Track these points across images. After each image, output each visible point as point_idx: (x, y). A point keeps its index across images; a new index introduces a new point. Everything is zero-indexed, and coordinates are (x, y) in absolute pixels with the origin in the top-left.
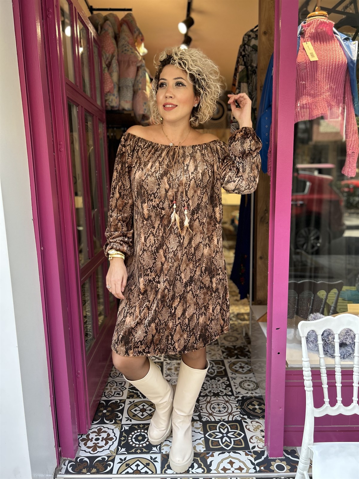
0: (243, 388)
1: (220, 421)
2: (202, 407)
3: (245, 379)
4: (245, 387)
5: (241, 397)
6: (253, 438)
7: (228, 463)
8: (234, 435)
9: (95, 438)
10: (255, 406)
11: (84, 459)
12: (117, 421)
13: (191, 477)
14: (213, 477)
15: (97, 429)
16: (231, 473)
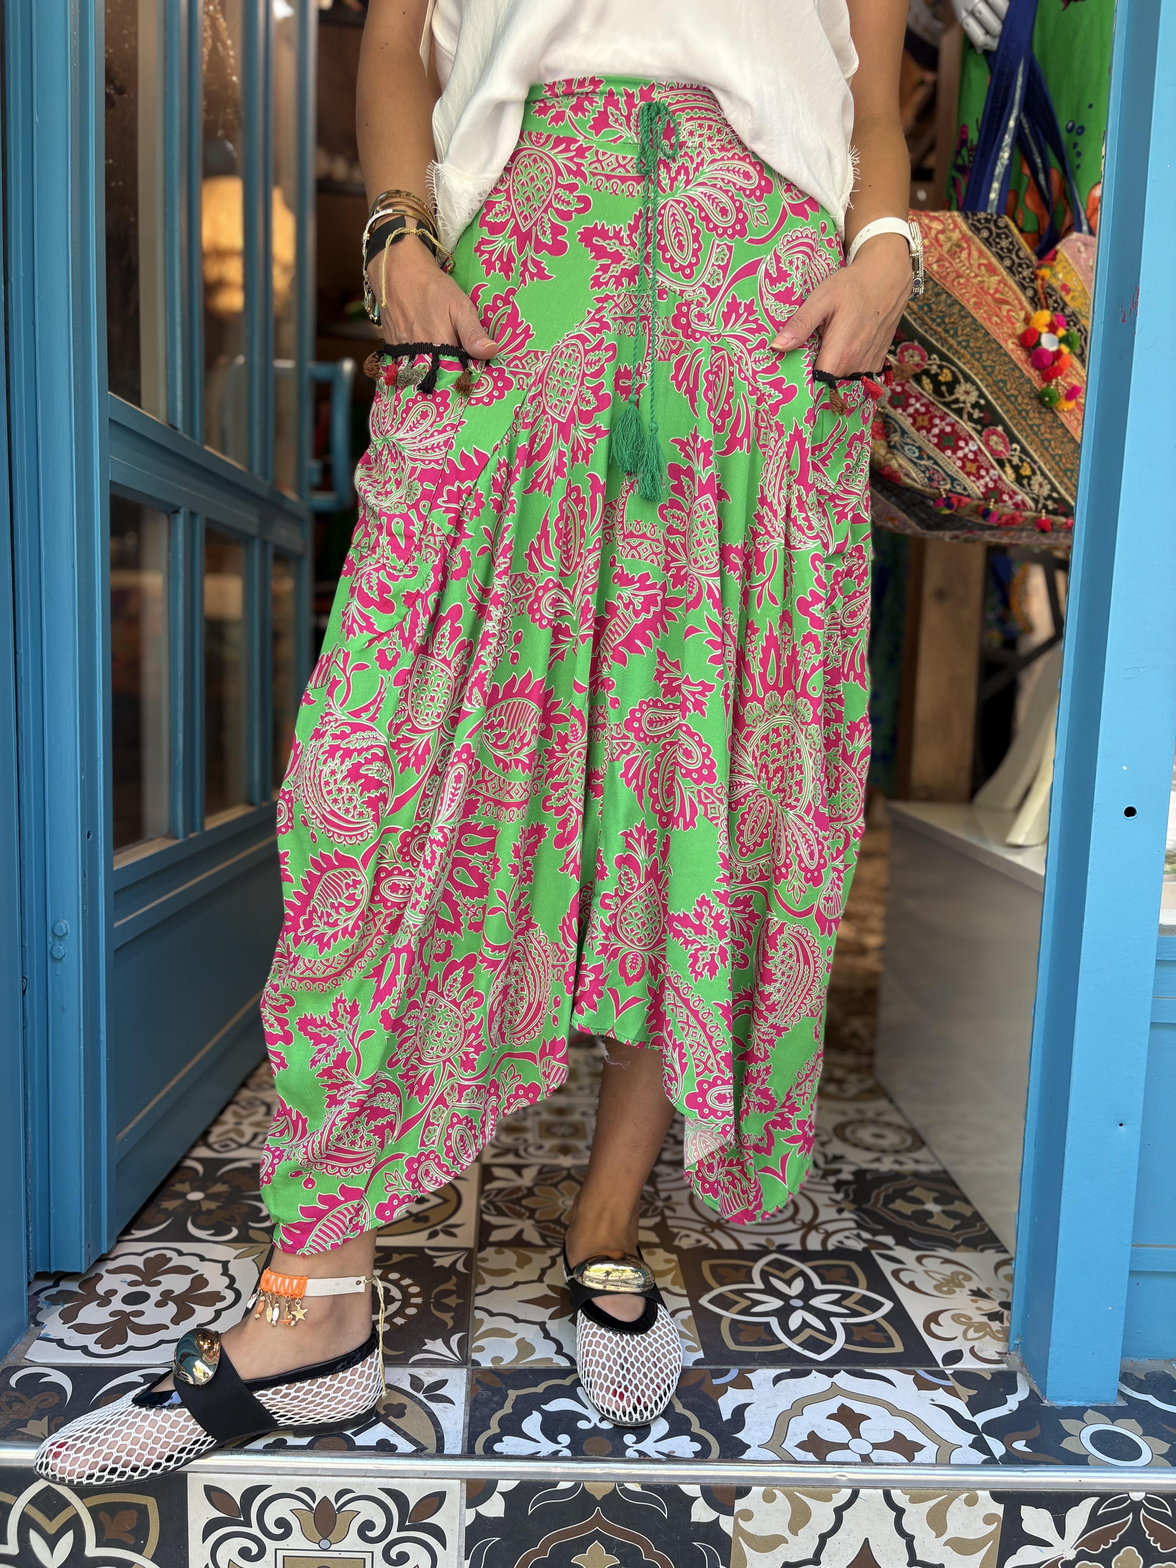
0: (855, 1146)
1: (764, 1251)
2: (669, 1198)
3: (859, 1116)
4: (861, 1140)
5: (852, 1173)
6: (941, 1319)
7: (831, 1417)
8: (844, 1303)
9: (125, 1290)
10: (922, 1203)
11: (48, 1375)
12: (252, 1233)
13: (632, 1478)
14: (760, 1481)
15: (147, 1262)
16: (856, 1464)
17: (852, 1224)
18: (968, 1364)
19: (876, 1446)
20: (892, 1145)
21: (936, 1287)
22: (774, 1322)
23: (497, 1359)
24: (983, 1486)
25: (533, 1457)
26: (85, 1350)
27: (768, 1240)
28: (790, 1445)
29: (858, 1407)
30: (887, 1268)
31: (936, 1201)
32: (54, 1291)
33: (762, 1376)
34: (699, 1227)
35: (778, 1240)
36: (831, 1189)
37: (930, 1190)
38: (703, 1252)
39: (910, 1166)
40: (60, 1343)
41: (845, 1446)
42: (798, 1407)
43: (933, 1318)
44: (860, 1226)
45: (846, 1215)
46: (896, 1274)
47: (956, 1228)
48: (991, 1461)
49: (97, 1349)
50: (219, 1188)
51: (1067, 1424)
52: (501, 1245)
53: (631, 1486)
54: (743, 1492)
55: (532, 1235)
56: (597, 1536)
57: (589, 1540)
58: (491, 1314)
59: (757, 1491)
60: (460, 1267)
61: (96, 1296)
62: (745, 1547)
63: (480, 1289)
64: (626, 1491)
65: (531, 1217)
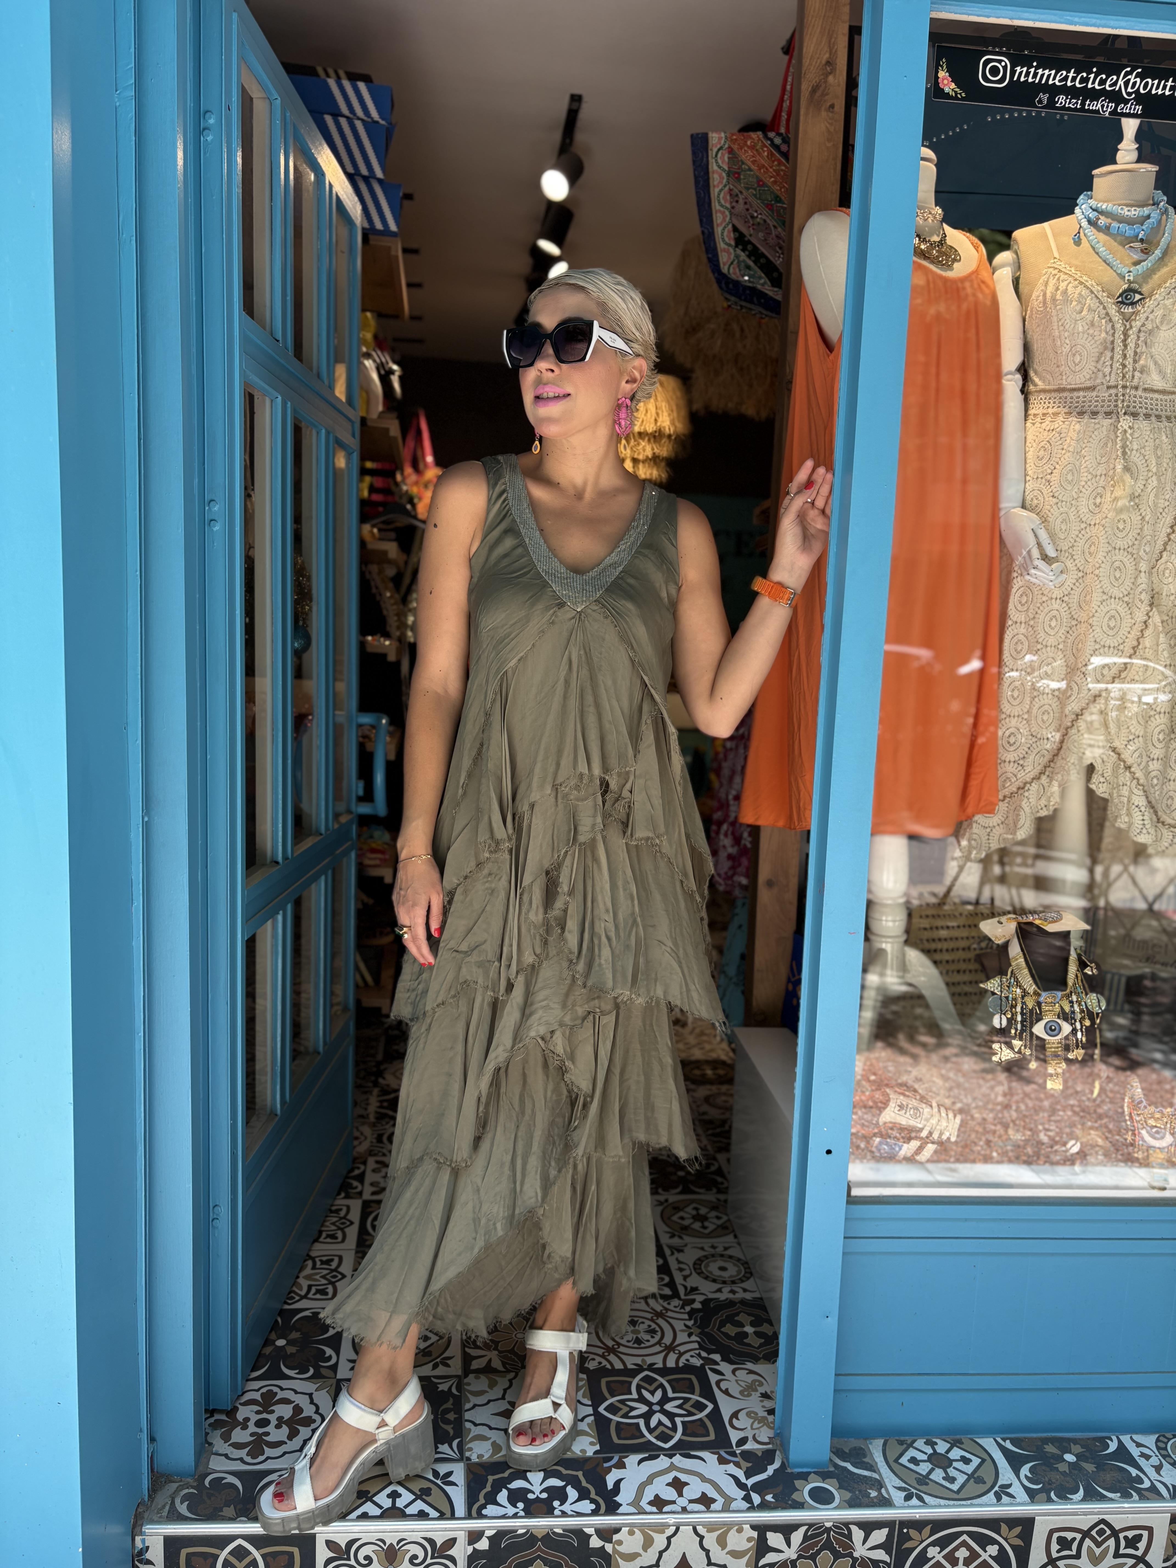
0: (706, 1278)
1: (640, 1369)
3: (712, 1251)
4: (711, 1273)
5: (701, 1302)
6: (740, 1415)
7: (668, 1485)
8: (685, 1406)
9: (254, 1418)
10: (743, 1326)
11: (225, 1478)
12: (322, 1370)
13: (558, 1526)
14: (626, 1525)
15: (262, 1394)
16: (678, 1513)
17: (696, 1346)
18: (750, 1446)
19: (691, 1501)
20: (731, 1276)
21: (741, 1393)
22: (641, 1422)
23: (480, 1456)
24: (746, 1523)
25: (504, 1517)
26: (241, 1460)
27: (643, 1361)
28: (644, 1503)
29: (683, 1477)
30: (713, 1378)
31: (752, 1324)
32: (212, 1420)
33: (632, 1460)
34: (600, 1351)
35: (649, 1360)
36: (686, 1316)
37: (749, 1314)
38: (602, 1372)
39: (740, 1295)
40: (226, 1456)
41: (674, 1502)
42: (650, 1480)
43: (735, 1415)
44: (701, 1347)
45: (694, 1338)
46: (718, 1383)
47: (761, 1345)
48: (752, 1508)
49: (248, 1459)
50: (295, 1335)
51: (798, 1483)
52: (478, 1371)
53: (557, 1530)
54: (617, 1530)
55: (497, 1364)
56: (539, 1557)
57: (535, 1559)
58: (476, 1425)
59: (625, 1530)
60: (454, 1391)
61: (239, 1423)
62: (619, 1560)
63: (468, 1406)
64: (554, 1533)
65: (496, 1349)
